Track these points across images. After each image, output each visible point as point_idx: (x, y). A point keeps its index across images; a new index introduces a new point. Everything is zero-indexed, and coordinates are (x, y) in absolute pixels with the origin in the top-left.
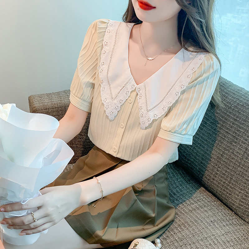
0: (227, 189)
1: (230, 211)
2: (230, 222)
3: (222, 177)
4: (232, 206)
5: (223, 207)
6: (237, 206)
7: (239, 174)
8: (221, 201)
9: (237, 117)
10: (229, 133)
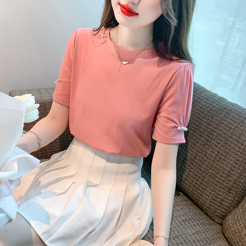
0: (198, 190)
1: (200, 211)
2: (201, 221)
3: (193, 178)
4: (202, 207)
5: (193, 207)
6: (208, 207)
7: (210, 176)
8: (192, 201)
9: (210, 122)
10: (203, 136)
